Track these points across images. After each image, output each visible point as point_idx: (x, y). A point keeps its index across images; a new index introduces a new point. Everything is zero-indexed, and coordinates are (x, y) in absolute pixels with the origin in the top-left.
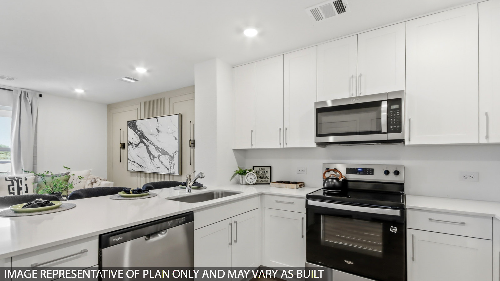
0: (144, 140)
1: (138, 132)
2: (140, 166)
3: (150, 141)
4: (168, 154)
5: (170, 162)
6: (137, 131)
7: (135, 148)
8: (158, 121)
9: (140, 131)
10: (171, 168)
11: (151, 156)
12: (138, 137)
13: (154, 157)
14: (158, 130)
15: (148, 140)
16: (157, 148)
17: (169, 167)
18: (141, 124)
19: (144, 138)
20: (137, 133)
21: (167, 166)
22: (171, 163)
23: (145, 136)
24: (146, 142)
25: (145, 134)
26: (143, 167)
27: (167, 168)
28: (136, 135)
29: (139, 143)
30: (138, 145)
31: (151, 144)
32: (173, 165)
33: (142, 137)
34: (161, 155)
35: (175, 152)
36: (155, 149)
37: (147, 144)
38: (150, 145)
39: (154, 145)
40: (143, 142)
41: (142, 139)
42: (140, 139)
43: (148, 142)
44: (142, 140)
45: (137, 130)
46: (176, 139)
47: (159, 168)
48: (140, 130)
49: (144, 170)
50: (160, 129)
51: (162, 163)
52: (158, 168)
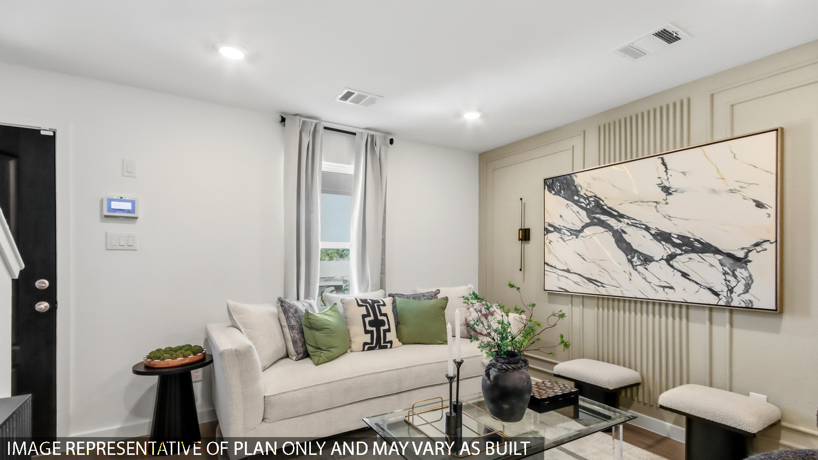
0: (603, 217)
1: (582, 200)
2: (590, 280)
3: (629, 218)
4: (717, 251)
5: (725, 273)
6: (576, 198)
7: (571, 237)
8: (664, 164)
9: (591, 197)
10: (731, 291)
11: (633, 257)
12: (583, 213)
13: (647, 260)
14: (667, 190)
15: (620, 217)
16: (663, 237)
17: (720, 287)
18: (594, 179)
19: (605, 212)
20: (577, 203)
21: (708, 286)
22: (735, 276)
23: (610, 208)
24: (612, 222)
25: (608, 203)
26: (599, 284)
27: (710, 289)
28: (576, 208)
29: (584, 227)
30: (581, 231)
31: (633, 225)
32: (743, 282)
33: (598, 210)
34: (681, 254)
35: (757, 245)
36: (651, 237)
37: (616, 228)
38: (628, 229)
39: (647, 229)
40: (602, 224)
41: (597, 216)
42: (588, 216)
43: (620, 222)
44: (599, 219)
45: (579, 195)
46: (759, 205)
47: (671, 288)
48: (589, 194)
49: (602, 291)
50: (673, 184)
51: (685, 275)
52: (664, 287)
